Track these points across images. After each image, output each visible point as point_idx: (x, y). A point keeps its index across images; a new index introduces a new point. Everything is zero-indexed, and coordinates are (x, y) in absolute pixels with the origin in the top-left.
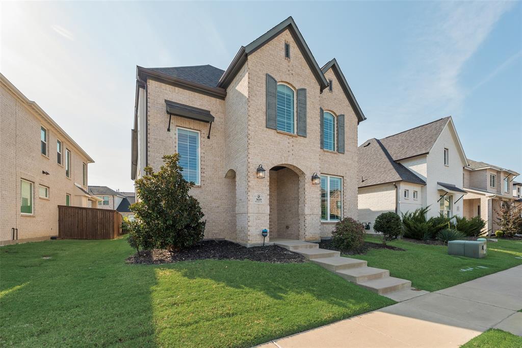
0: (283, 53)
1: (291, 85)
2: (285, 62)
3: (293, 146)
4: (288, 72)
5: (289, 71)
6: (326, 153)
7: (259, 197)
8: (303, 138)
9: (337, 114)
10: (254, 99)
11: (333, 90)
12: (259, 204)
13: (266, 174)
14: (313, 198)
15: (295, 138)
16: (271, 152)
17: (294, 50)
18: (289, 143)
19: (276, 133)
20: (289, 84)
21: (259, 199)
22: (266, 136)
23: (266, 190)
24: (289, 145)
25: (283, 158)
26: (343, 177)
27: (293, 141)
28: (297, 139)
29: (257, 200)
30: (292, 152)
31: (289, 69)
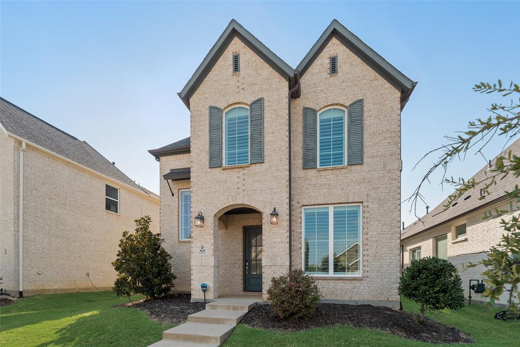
0: (231, 69)
1: (243, 103)
2: (233, 81)
3: (244, 180)
4: (237, 90)
5: (238, 87)
6: (322, 173)
7: (202, 247)
8: (259, 165)
9: (347, 104)
10: (196, 141)
11: (339, 69)
12: (202, 256)
13: (210, 221)
14: (275, 242)
15: (247, 169)
16: (216, 195)
17: (248, 56)
18: (238, 178)
19: (222, 171)
20: (239, 103)
21: (202, 250)
22: (209, 178)
23: (210, 239)
24: (238, 180)
25: (230, 198)
26: (362, 202)
27: (244, 174)
28: (250, 169)
29: (201, 251)
30: (243, 188)
31: (238, 84)
